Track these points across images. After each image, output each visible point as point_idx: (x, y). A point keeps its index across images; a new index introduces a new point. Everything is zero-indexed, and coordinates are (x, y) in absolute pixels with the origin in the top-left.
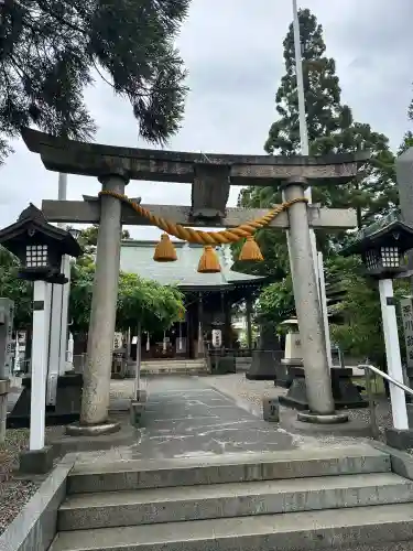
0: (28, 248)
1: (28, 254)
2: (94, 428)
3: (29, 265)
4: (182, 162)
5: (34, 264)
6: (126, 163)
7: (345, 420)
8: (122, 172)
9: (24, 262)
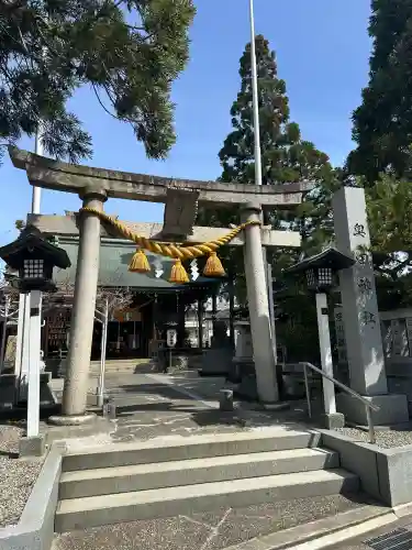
0: (26, 262)
1: (26, 266)
2: (75, 419)
3: (27, 276)
4: (156, 185)
5: (31, 276)
6: (106, 184)
7: (287, 408)
8: (102, 192)
9: (22, 274)
